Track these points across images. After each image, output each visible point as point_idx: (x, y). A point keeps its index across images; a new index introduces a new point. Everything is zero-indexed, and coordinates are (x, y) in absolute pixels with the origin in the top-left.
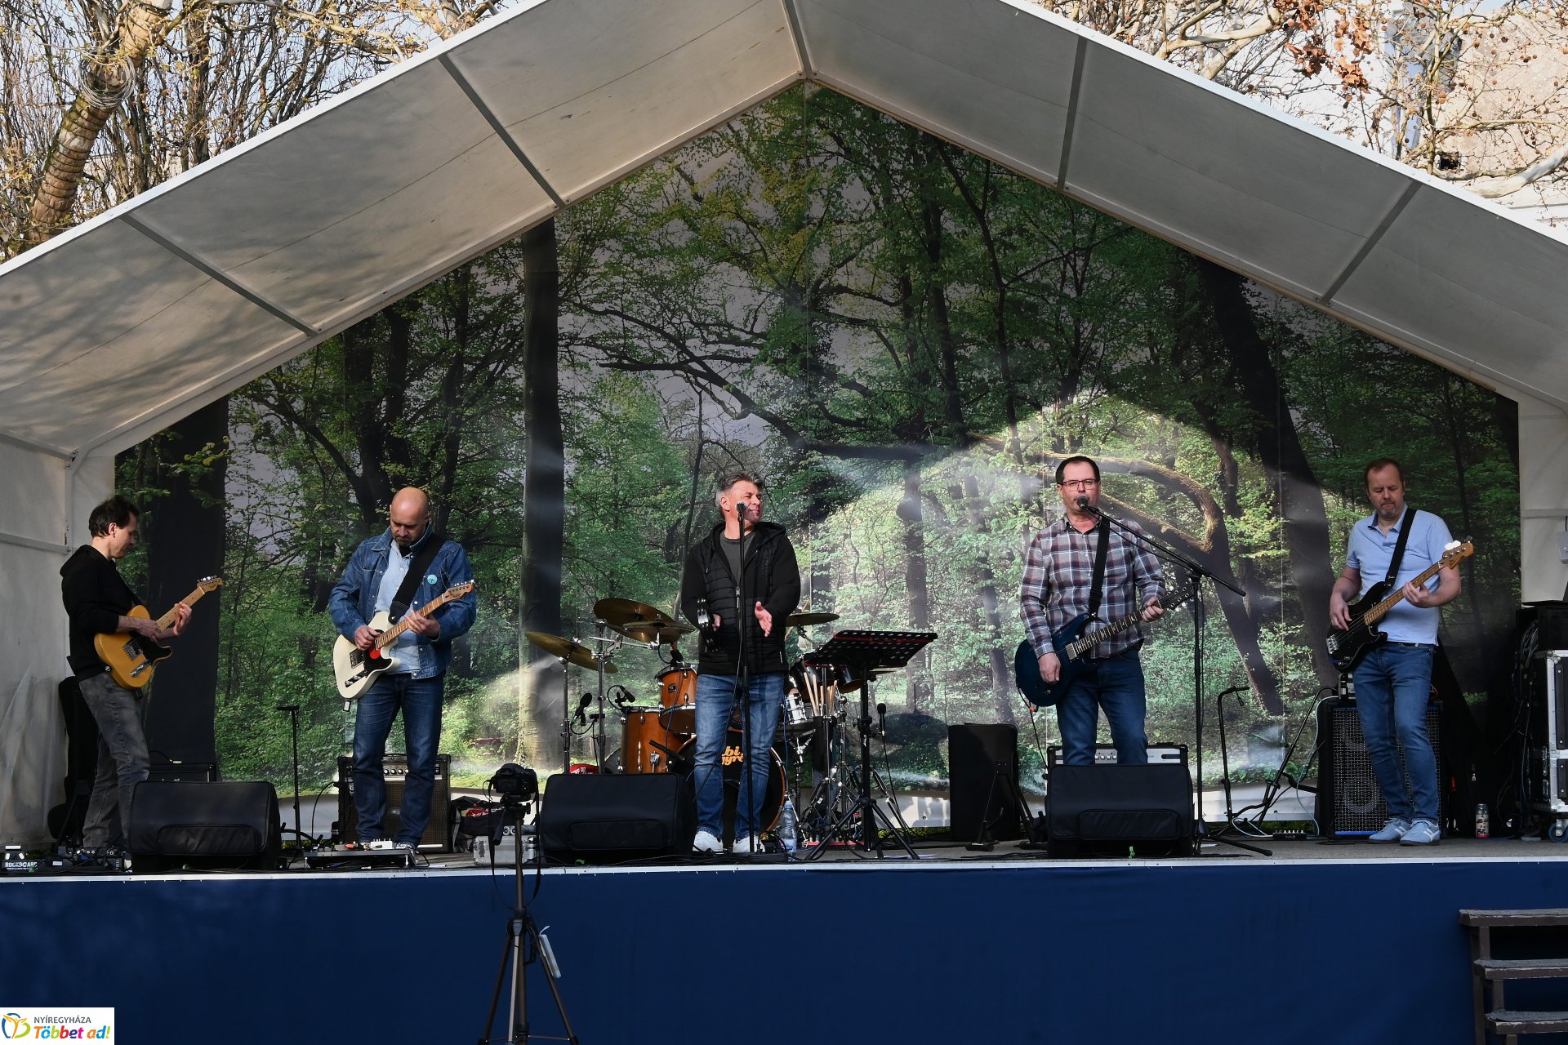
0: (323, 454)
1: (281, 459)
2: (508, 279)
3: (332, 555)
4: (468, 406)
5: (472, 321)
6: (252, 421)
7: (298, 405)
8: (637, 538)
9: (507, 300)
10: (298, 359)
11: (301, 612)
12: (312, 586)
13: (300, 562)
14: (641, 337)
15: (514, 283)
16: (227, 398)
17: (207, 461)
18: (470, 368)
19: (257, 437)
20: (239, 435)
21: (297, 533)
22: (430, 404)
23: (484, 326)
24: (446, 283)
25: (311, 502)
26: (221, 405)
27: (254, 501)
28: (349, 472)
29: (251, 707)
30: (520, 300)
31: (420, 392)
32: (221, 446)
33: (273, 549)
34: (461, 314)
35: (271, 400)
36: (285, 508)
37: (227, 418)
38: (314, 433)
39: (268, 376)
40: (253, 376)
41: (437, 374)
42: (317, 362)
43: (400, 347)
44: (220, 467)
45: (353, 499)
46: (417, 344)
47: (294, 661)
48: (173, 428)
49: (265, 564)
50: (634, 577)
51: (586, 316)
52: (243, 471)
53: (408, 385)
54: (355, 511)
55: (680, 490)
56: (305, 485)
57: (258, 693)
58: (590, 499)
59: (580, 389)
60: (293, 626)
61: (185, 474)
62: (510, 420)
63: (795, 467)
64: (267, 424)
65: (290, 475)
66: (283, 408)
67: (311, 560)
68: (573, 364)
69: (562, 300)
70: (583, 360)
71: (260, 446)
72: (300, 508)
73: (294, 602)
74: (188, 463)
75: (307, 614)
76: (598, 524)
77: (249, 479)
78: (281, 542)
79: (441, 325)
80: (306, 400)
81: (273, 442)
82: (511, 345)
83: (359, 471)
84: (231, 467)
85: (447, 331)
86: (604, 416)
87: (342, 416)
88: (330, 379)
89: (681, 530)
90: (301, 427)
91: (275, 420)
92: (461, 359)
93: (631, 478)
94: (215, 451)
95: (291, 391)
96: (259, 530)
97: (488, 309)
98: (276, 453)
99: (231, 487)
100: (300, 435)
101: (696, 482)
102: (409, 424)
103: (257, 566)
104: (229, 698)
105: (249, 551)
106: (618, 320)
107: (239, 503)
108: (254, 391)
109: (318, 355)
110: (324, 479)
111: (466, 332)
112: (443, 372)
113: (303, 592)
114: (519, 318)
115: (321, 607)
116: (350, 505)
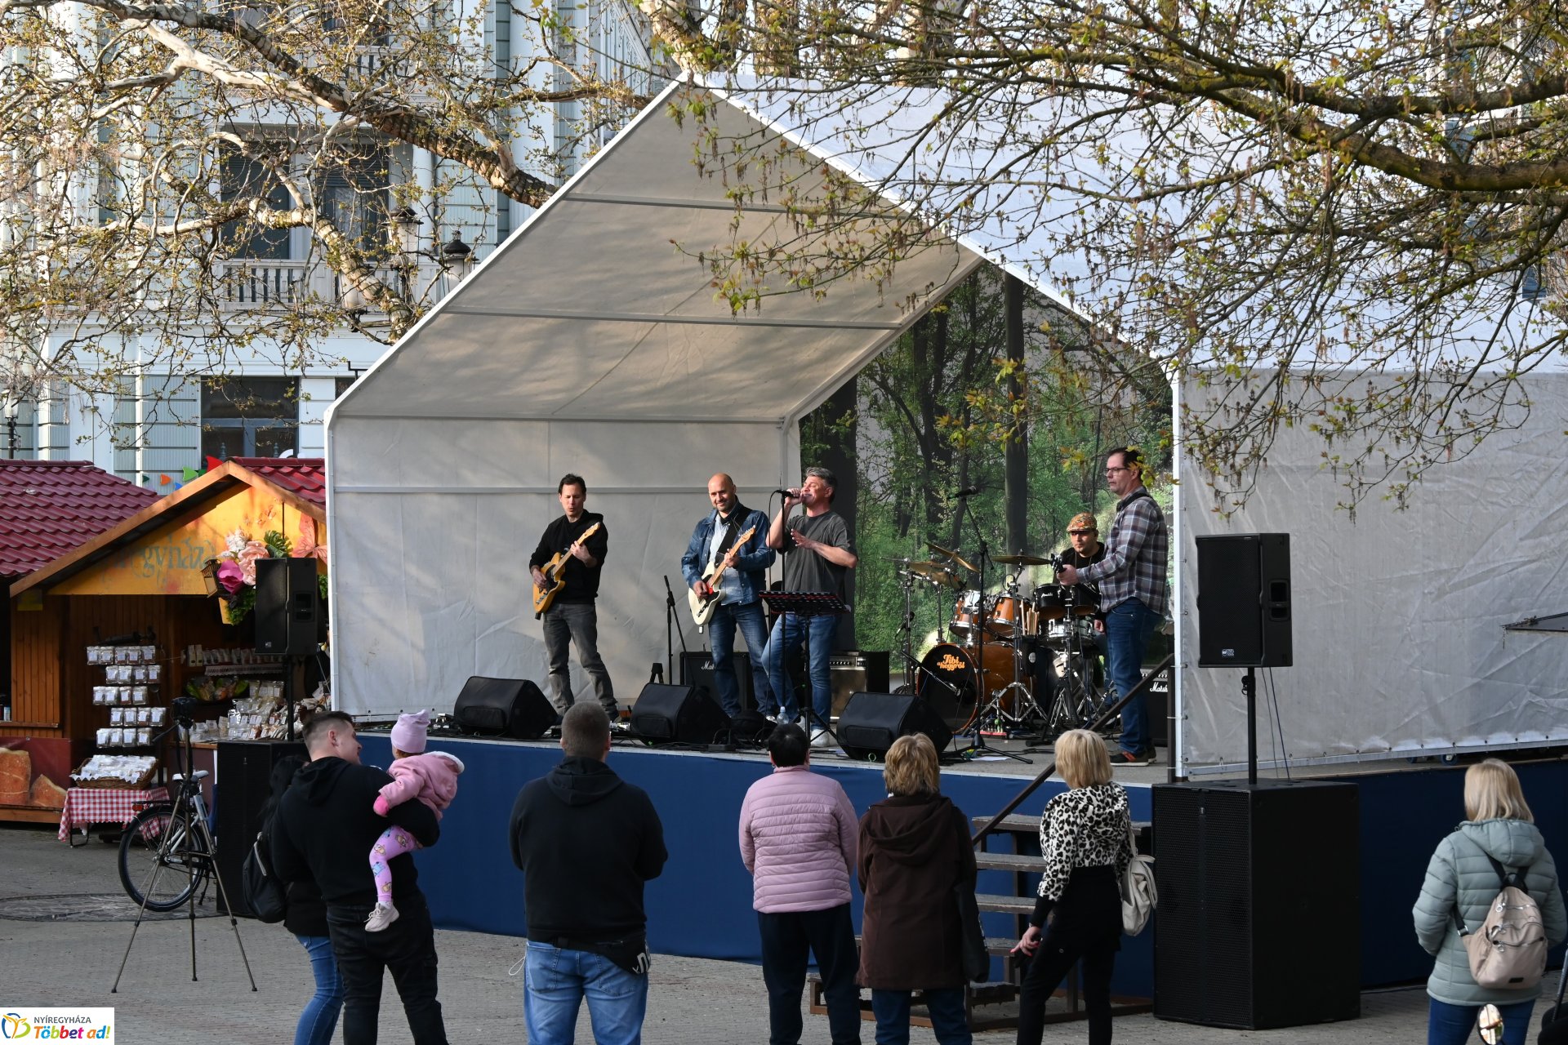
0: (905, 418)
1: (883, 422)
2: (997, 282)
3: (909, 494)
4: (977, 381)
5: (978, 315)
6: (868, 394)
7: (891, 382)
8: (1066, 482)
9: (996, 297)
10: (891, 347)
11: (894, 537)
12: (899, 517)
13: (892, 499)
14: (1067, 325)
15: (999, 285)
16: (855, 377)
17: (848, 424)
18: (979, 351)
19: (871, 406)
20: (863, 403)
21: (891, 477)
22: (956, 379)
23: (984, 319)
24: (965, 286)
25: (898, 454)
26: (853, 382)
27: (870, 454)
28: (918, 432)
29: (871, 606)
30: (1002, 298)
31: (951, 370)
32: (854, 413)
33: (879, 489)
34: (971, 309)
35: (878, 378)
36: (884, 459)
37: (856, 391)
38: (900, 402)
39: (875, 360)
40: (868, 361)
41: (961, 355)
42: (900, 349)
43: (942, 335)
44: (854, 426)
45: (920, 453)
46: (952, 333)
47: (891, 573)
48: (831, 399)
49: (876, 500)
50: (1064, 513)
51: (1038, 310)
52: (864, 431)
53: (944, 365)
54: (920, 461)
55: (1089, 445)
56: (895, 442)
57: (873, 596)
58: (1041, 452)
59: (1036, 367)
60: (890, 547)
61: (837, 433)
62: (1000, 392)
63: (1154, 427)
64: (876, 396)
65: (887, 434)
66: (883, 384)
67: (899, 498)
68: (1033, 347)
69: (1025, 297)
70: (1037, 344)
71: (872, 413)
72: (892, 459)
73: (889, 530)
74: (838, 425)
75: (898, 538)
76: (1046, 472)
77: (868, 438)
78: (882, 484)
79: (963, 320)
80: (895, 378)
81: (879, 410)
82: (999, 333)
83: (923, 431)
84: (859, 429)
85: (966, 323)
86: (1050, 388)
87: (913, 389)
88: (907, 363)
89: (1090, 477)
90: (893, 399)
91: (879, 393)
92: (974, 345)
93: (1063, 437)
94: (852, 416)
95: (887, 371)
96: (872, 475)
97: (985, 305)
98: (881, 418)
99: (860, 443)
100: (892, 404)
101: (1098, 439)
102: (945, 395)
103: (872, 502)
104: (861, 599)
105: (868, 492)
106: (1055, 311)
107: (862, 455)
108: (869, 372)
109: (900, 344)
110: (906, 437)
111: (976, 323)
112: (964, 354)
113: (894, 522)
114: (1002, 312)
115: (904, 534)
116: (918, 457)
